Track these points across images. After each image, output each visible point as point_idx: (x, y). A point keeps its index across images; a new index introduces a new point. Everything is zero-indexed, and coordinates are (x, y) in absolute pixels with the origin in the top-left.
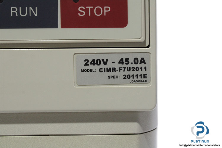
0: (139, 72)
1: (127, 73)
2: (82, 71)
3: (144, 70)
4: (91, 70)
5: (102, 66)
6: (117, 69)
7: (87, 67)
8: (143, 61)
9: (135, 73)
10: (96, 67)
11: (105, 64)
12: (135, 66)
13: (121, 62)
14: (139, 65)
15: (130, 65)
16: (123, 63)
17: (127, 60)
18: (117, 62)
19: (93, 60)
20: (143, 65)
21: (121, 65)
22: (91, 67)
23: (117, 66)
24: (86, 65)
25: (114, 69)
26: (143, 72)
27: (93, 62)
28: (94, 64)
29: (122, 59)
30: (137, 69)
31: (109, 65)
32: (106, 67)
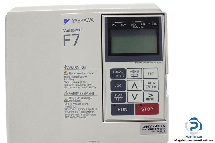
0: (162, 130)
1: (158, 130)
2: (143, 129)
3: (164, 129)
4: (146, 129)
5: (150, 128)
6: (155, 129)
7: (144, 128)
8: (164, 126)
9: (161, 130)
10: (147, 128)
11: (151, 127)
12: (161, 128)
13: (156, 126)
14: (162, 127)
15: (159, 128)
16: (157, 127)
17: (158, 126)
18: (155, 126)
19: (147, 126)
20: (164, 127)
21: (156, 127)
22: (146, 128)
23: (155, 128)
24: (144, 127)
25: (154, 129)
26: (164, 130)
27: (146, 127)
28: (147, 127)
29: (156, 125)
30: (162, 129)
31: (152, 128)
32: (151, 128)
